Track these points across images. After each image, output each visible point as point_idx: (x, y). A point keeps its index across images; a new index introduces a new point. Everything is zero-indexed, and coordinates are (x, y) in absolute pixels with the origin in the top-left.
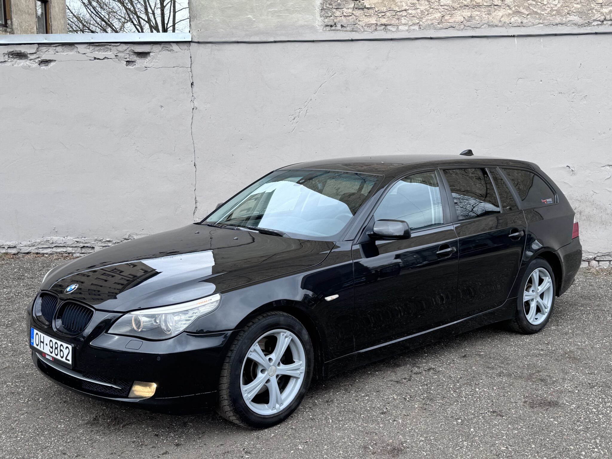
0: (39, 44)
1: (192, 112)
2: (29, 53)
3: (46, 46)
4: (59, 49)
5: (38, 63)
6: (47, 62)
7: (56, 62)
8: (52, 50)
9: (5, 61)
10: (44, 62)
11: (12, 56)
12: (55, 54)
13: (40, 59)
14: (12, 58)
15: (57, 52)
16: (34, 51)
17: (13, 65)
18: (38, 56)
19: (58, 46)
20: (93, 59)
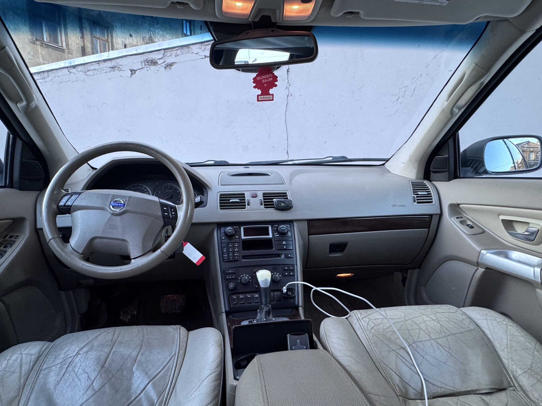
0: (164, 49)
1: (287, 100)
2: (158, 58)
3: (170, 51)
4: (179, 52)
5: (164, 67)
6: (171, 65)
7: (177, 63)
8: (174, 52)
9: (142, 68)
10: (169, 65)
11: (147, 64)
12: (176, 56)
13: (165, 63)
14: (147, 65)
15: (178, 55)
16: (161, 56)
17: (147, 71)
18: (164, 61)
19: (178, 49)
20: (204, 57)
